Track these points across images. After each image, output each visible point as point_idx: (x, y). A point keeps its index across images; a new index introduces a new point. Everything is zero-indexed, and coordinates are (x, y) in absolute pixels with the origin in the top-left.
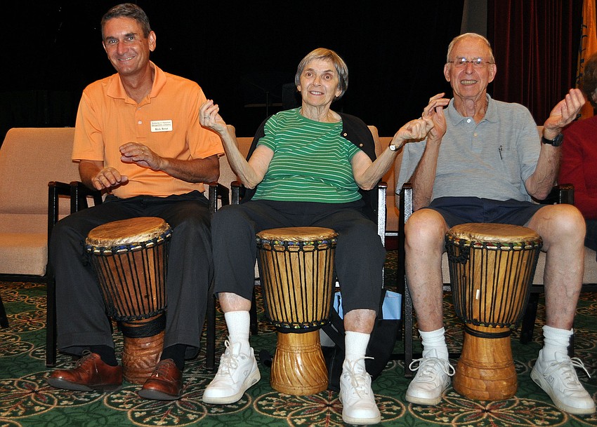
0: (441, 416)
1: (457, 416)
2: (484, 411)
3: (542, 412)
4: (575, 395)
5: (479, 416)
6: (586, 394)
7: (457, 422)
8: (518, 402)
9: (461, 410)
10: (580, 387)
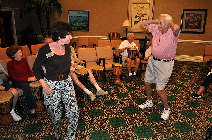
0: (3, 136)
1: (6, 134)
2: (10, 130)
3: (21, 125)
4: (18, 117)
5: (10, 132)
6: (19, 116)
7: (7, 136)
8: (15, 124)
9: (6, 132)
10: (18, 116)
